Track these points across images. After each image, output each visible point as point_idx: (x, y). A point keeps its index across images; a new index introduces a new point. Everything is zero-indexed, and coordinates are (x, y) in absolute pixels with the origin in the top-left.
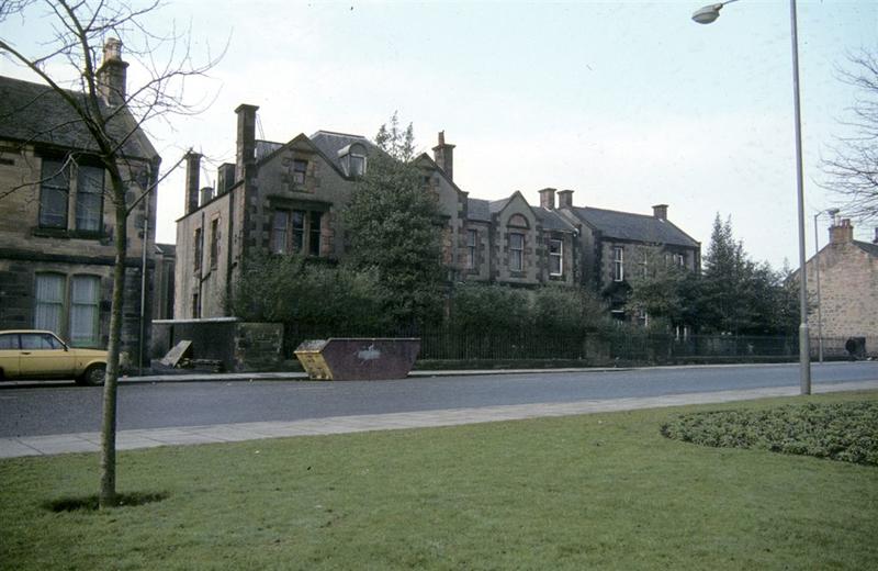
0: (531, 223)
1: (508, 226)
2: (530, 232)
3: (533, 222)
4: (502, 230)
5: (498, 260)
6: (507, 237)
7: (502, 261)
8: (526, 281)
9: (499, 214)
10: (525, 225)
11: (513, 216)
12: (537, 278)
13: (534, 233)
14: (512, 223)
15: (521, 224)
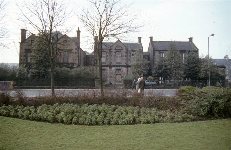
0: (123, 48)
1: (115, 50)
2: (123, 51)
3: (124, 48)
4: (113, 51)
5: (112, 59)
6: (115, 52)
7: (113, 59)
8: (121, 64)
9: (112, 46)
10: (121, 49)
11: (117, 47)
12: (125, 63)
13: (124, 51)
14: (116, 49)
15: (120, 49)
